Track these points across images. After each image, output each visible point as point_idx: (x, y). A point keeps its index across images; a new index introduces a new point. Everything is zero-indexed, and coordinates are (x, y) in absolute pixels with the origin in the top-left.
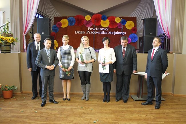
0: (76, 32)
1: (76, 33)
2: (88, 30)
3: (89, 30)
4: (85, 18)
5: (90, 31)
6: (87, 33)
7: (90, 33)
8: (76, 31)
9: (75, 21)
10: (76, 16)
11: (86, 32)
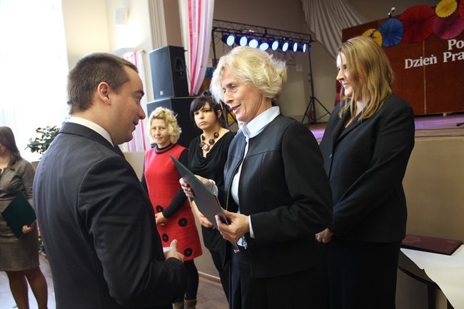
0: (409, 63)
1: (407, 67)
2: (450, 48)
3: (454, 47)
4: (437, 9)
5: (455, 50)
6: (445, 61)
7: (456, 57)
8: (406, 61)
9: (402, 30)
10: (405, 12)
11: (440, 58)
